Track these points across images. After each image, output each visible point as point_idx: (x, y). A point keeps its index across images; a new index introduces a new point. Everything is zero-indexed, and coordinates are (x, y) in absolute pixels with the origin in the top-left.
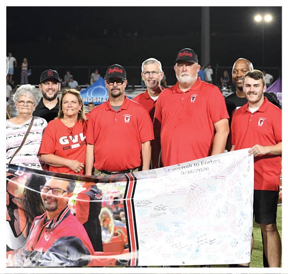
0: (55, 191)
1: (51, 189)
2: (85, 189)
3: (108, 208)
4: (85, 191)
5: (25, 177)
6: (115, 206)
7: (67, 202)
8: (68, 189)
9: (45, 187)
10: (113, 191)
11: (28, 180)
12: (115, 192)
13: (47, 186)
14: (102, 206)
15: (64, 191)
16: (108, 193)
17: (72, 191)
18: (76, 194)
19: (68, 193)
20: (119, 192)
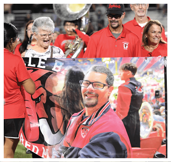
0: (95, 85)
1: (90, 83)
2: (124, 82)
3: (149, 103)
4: (124, 84)
5: (63, 72)
6: (156, 101)
7: (108, 97)
8: (107, 82)
9: (84, 82)
10: (152, 83)
11: (66, 76)
12: (155, 85)
13: (86, 81)
14: (143, 101)
15: (104, 85)
16: (148, 85)
17: (112, 85)
18: (116, 88)
19: (109, 87)
20: (158, 84)
